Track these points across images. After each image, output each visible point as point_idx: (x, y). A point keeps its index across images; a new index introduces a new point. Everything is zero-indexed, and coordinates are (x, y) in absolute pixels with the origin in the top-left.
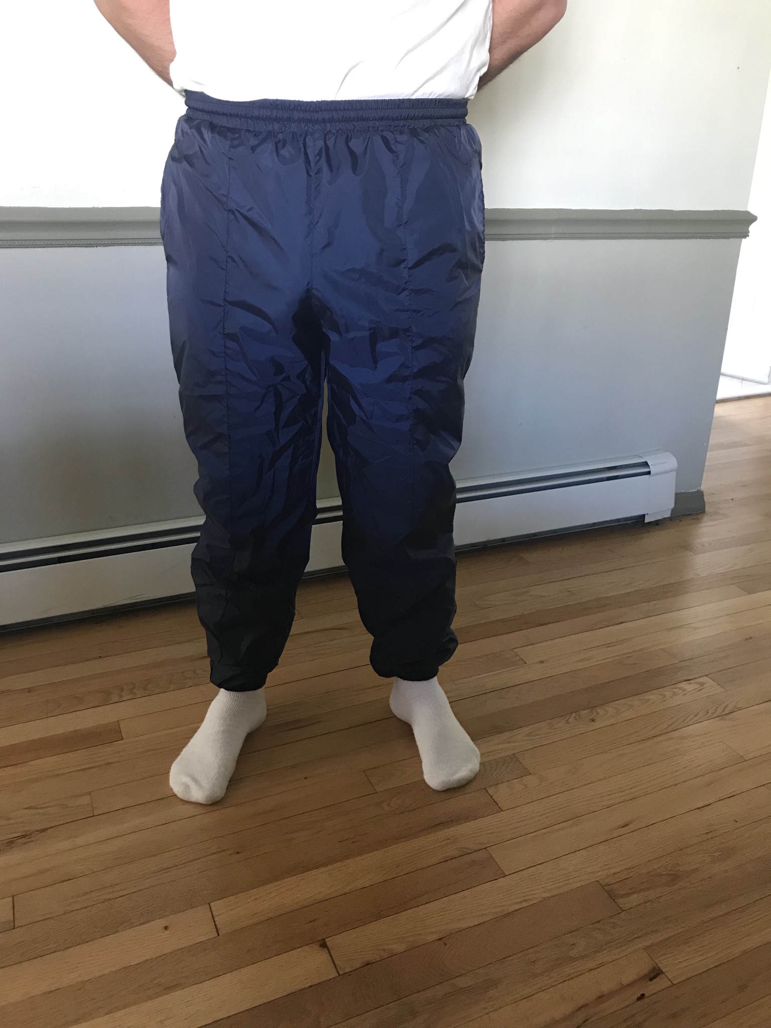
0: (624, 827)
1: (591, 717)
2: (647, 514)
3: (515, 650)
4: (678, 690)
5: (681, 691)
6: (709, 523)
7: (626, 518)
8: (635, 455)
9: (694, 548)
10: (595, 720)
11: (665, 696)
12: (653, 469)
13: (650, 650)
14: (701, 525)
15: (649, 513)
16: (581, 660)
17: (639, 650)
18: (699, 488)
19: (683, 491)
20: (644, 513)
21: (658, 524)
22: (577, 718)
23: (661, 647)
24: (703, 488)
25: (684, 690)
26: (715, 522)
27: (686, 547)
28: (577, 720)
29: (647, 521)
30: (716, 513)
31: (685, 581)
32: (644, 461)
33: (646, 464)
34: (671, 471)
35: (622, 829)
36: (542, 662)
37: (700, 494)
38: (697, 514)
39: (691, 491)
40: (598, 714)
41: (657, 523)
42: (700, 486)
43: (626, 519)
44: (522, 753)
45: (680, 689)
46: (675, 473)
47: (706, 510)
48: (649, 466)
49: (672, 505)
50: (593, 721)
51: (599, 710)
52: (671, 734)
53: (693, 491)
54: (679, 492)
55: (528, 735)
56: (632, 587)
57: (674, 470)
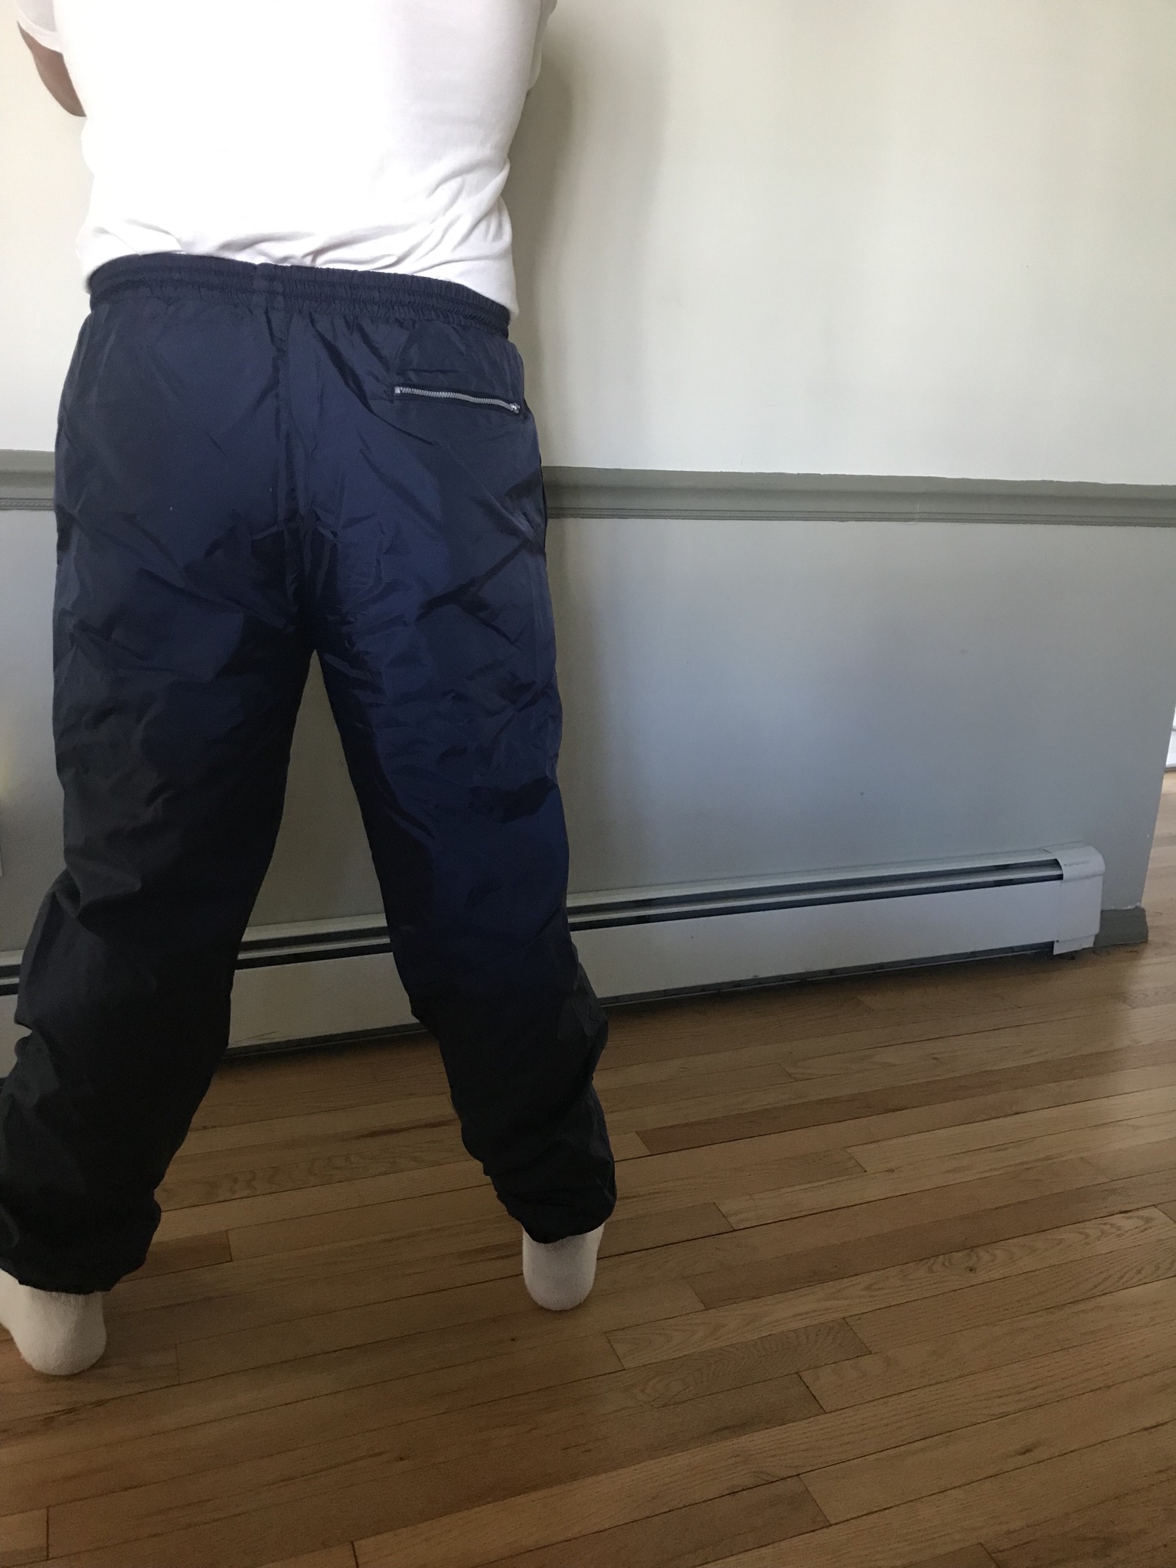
0: (1024, 1453)
1: (970, 1264)
2: (1058, 941)
3: (849, 1150)
4: (1109, 1226)
5: (1114, 1230)
6: (1154, 960)
7: (1023, 946)
8: (1040, 849)
9: (1132, 998)
10: (975, 1270)
11: (1087, 1236)
12: (1066, 872)
13: (1065, 1159)
14: (1144, 962)
15: (1060, 940)
16: (954, 1170)
17: (1047, 1159)
18: (1138, 904)
19: (1113, 908)
20: (1050, 940)
21: (1073, 958)
22: (947, 1264)
23: (1081, 1155)
24: (1144, 904)
25: (1119, 1228)
26: (1164, 959)
27: (1118, 995)
28: (946, 1267)
29: (1056, 952)
30: (1165, 944)
31: (1115, 1050)
32: (1054, 858)
33: (1055, 864)
34: (1094, 876)
35: (1021, 1458)
36: (891, 1171)
37: (1139, 915)
38: (1136, 944)
39: (1125, 908)
40: (979, 1258)
41: (1071, 957)
42: (1140, 901)
43: (1023, 948)
44: (857, 1317)
45: (1112, 1225)
46: (1100, 879)
47: (1149, 939)
48: (1060, 867)
49: (1095, 929)
50: (971, 1270)
51: (982, 1253)
52: (1099, 1299)
53: (1129, 907)
54: (1106, 908)
55: (868, 1288)
56: (1032, 1056)
57: (1101, 875)
